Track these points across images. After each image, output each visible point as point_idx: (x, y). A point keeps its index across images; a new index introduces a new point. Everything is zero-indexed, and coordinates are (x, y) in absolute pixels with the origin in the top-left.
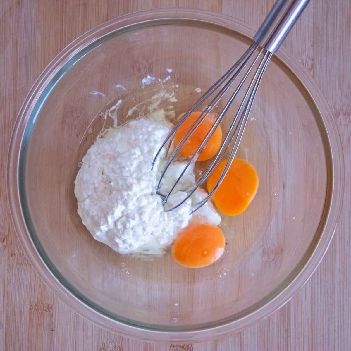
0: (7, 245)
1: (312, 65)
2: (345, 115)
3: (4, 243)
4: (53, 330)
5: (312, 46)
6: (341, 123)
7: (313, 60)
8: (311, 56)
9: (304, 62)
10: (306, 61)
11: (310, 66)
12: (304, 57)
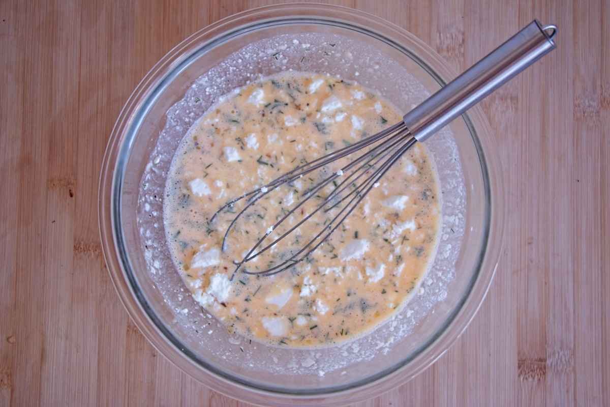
0: (100, 254)
1: (463, 40)
2: (502, 99)
3: (97, 253)
4: (154, 356)
5: (463, 17)
6: (496, 109)
7: (463, 34)
8: (462, 29)
9: (454, 37)
10: (456, 36)
11: (461, 41)
12: (453, 31)
